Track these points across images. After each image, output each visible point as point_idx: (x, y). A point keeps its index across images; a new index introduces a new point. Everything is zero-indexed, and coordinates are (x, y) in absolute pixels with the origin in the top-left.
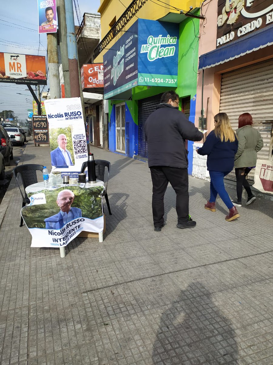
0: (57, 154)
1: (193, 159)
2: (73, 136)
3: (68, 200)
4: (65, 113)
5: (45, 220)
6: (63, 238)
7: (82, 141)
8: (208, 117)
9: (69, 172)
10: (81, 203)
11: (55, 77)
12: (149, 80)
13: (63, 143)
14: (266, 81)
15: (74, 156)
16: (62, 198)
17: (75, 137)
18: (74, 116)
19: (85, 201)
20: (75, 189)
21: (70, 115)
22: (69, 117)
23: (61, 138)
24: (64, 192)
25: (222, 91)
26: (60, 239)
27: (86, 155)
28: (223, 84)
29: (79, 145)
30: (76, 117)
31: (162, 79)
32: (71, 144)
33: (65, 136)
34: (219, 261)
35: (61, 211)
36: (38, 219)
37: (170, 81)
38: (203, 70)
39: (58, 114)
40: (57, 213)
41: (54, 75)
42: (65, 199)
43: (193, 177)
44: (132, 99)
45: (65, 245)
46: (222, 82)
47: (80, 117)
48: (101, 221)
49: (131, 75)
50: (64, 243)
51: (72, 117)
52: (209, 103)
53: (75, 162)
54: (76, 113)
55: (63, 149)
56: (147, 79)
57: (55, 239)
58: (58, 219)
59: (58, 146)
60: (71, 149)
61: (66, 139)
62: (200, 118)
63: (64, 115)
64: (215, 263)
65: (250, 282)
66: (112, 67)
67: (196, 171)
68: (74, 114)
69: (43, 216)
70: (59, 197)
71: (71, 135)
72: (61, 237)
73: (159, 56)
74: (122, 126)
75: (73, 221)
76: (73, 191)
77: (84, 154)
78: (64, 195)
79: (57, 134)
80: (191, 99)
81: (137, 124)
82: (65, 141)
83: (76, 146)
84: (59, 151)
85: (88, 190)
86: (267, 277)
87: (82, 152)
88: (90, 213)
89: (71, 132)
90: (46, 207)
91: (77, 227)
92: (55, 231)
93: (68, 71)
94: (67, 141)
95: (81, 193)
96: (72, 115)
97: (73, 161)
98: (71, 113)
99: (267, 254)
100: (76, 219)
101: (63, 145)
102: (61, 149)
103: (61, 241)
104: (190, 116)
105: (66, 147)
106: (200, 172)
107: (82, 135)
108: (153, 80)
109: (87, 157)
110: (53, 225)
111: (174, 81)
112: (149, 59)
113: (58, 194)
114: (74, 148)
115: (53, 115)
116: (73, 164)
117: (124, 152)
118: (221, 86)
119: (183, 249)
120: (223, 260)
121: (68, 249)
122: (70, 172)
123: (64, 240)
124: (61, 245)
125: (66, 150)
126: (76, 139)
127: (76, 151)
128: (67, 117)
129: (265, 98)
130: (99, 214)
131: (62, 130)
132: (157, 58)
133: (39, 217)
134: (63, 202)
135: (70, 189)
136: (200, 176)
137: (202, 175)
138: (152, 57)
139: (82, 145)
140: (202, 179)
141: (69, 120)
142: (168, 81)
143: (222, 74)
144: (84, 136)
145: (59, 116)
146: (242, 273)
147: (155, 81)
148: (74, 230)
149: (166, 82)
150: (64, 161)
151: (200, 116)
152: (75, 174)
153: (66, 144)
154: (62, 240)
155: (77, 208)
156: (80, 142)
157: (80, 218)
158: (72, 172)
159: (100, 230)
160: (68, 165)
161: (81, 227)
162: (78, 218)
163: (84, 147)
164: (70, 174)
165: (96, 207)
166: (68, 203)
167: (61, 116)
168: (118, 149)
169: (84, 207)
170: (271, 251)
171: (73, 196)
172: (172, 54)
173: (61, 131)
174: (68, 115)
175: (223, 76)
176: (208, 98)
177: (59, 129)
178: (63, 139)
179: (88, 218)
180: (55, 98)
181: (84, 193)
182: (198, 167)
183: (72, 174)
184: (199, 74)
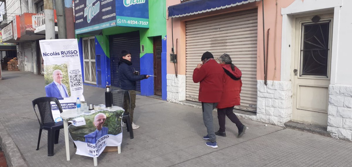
0: (52, 88)
1: (167, 87)
2: (69, 72)
3: (102, 121)
4: (61, 52)
5: (85, 136)
6: (97, 151)
7: (77, 75)
8: (178, 54)
9: (64, 104)
10: (110, 123)
11: (51, 21)
12: (126, 22)
13: (59, 77)
14: (218, 30)
15: (70, 89)
16: (97, 119)
17: (72, 72)
18: (70, 54)
19: (112, 121)
20: (107, 112)
21: (66, 53)
22: (65, 55)
23: (57, 74)
24: (99, 115)
25: (187, 34)
26: (94, 151)
27: (81, 88)
28: (187, 29)
29: (75, 79)
30: (73, 55)
31: (136, 21)
32: (67, 78)
33: (61, 71)
34: (207, 153)
35: (97, 129)
36: (80, 135)
37: (143, 23)
38: (172, 18)
39: (54, 52)
40: (94, 131)
41: (50, 20)
42: (100, 120)
43: (168, 101)
44: (102, 34)
45: (97, 156)
46: (186, 27)
47: (76, 55)
48: (120, 136)
49: (108, 16)
50: (97, 154)
51: (68, 55)
52: (178, 43)
53: (71, 94)
54: (73, 52)
55: (58, 83)
56: (124, 21)
57: (91, 151)
58: (94, 136)
59: (53, 80)
60: (67, 83)
61: (62, 74)
62: (171, 54)
63: (60, 53)
64: (204, 155)
65: (228, 161)
66: (85, 6)
67: (171, 97)
68: (71, 53)
69: (83, 133)
70: (95, 119)
71: (67, 71)
72: (95, 149)
73: (133, 3)
74: (92, 58)
75: (101, 138)
76: (105, 114)
77: (80, 86)
78: (99, 117)
79: (52, 70)
80: (162, 39)
81: (109, 57)
82: (61, 76)
83: (72, 80)
84: (54, 85)
85: (115, 113)
86: (236, 158)
87: (77, 85)
88: (114, 130)
89: (67, 68)
90: (86, 127)
91: (103, 143)
92: (91, 144)
93: (62, 16)
94: (62, 76)
95: (111, 115)
96: (68, 53)
97: (68, 93)
98: (67, 51)
99: (234, 146)
100: (103, 137)
101: (59, 80)
102: (56, 83)
103: (94, 153)
104: (162, 52)
105: (61, 81)
106: (174, 97)
107: (78, 70)
108: (129, 22)
109: (82, 89)
110: (90, 140)
111: (146, 23)
112: (125, 4)
113: (95, 116)
114: (70, 82)
115: (49, 54)
116: (69, 96)
117: (95, 83)
118: (186, 30)
119: (182, 150)
120: (209, 152)
121: (100, 159)
122: (66, 104)
123: (97, 152)
124: (94, 156)
125: (62, 83)
126: (72, 74)
127: (72, 84)
128: (63, 55)
129: (219, 42)
130: (120, 131)
131: (57, 66)
132: (131, 4)
133: (81, 134)
134: (98, 123)
135: (103, 113)
136: (174, 101)
137: (175, 99)
138: (127, 3)
139: (78, 79)
140: (176, 103)
141: (66, 58)
142: (142, 23)
143: (186, 22)
144: (80, 71)
145: (55, 54)
146: (222, 158)
147: (131, 22)
148: (101, 145)
149: (140, 24)
150: (59, 94)
151: (171, 53)
152: (70, 104)
153: (61, 78)
154: (96, 152)
155: (106, 127)
156: (76, 76)
157: (106, 136)
158: (68, 104)
159: (119, 144)
160: (63, 97)
161: (105, 143)
162: (105, 136)
163: (80, 80)
164: (65, 105)
165: (118, 125)
166: (102, 123)
167: (58, 54)
168: (86, 80)
169: (111, 126)
170: (235, 145)
171: (105, 117)
172: (144, 1)
173: (56, 68)
174: (64, 53)
175: (187, 23)
176: (177, 39)
177: (55, 66)
178: (58, 74)
179: (112, 134)
180: (50, 39)
181: (113, 115)
182: (171, 93)
183: (67, 104)
184: (168, 20)
